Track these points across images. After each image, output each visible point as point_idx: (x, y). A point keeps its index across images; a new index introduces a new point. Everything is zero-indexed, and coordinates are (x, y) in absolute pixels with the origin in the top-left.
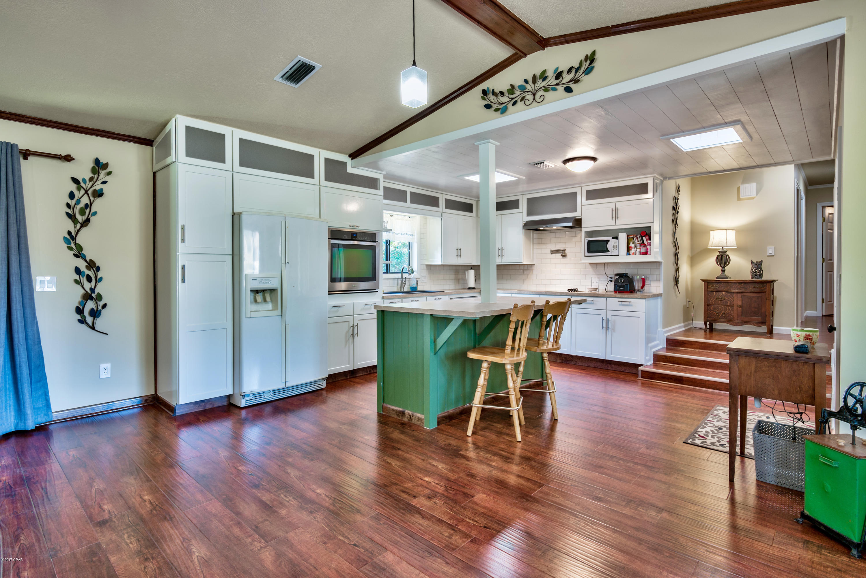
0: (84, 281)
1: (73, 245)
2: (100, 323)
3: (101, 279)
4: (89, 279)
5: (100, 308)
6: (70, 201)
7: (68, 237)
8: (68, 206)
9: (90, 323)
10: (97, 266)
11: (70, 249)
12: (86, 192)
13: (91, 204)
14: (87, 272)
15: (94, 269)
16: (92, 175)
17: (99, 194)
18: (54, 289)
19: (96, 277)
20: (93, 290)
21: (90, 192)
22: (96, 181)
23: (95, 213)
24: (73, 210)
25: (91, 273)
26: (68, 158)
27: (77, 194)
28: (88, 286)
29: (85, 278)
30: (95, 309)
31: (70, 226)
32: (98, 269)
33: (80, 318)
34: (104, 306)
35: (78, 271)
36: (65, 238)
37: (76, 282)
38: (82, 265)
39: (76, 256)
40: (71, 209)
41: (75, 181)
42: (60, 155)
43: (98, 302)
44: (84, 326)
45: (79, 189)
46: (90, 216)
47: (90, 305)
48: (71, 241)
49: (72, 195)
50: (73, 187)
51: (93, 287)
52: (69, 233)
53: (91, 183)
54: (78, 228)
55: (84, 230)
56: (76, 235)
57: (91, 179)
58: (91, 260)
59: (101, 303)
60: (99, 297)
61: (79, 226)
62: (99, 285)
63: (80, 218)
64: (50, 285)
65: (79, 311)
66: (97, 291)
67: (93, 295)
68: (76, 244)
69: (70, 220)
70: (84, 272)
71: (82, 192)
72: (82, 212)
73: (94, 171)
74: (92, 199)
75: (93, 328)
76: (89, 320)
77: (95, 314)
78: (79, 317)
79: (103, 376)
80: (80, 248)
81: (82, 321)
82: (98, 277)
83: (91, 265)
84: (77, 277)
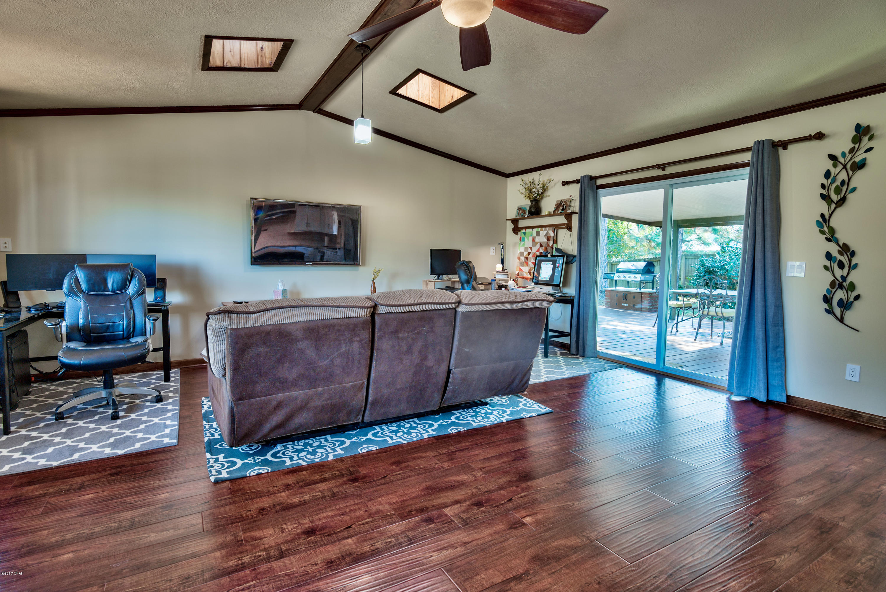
0: (835, 267)
1: (826, 229)
2: (850, 316)
3: (856, 265)
4: (841, 265)
5: (852, 299)
6: (825, 182)
7: (821, 220)
8: (823, 186)
9: (838, 315)
10: (851, 250)
11: (822, 232)
12: (845, 167)
13: (849, 179)
14: (840, 257)
15: (848, 254)
16: (853, 145)
17: (861, 165)
18: (802, 275)
19: (850, 262)
20: (844, 278)
21: (848, 166)
22: (857, 151)
23: (854, 189)
24: (828, 190)
25: (844, 259)
26: (820, 136)
27: (833, 172)
28: (839, 273)
29: (836, 264)
30: (845, 300)
31: (823, 207)
32: (853, 254)
33: (828, 308)
34: (857, 297)
35: (829, 256)
36: (818, 222)
37: (826, 267)
38: (834, 249)
39: (828, 240)
40: (826, 190)
41: (832, 157)
42: (810, 135)
43: (849, 293)
44: (831, 317)
45: (835, 166)
46: (847, 193)
47: (840, 294)
48: (824, 224)
49: (828, 174)
50: (829, 164)
51: (845, 275)
52: (822, 216)
53: (850, 155)
54: (832, 209)
55: (839, 210)
56: (830, 218)
57: (852, 151)
58: (844, 244)
59: (854, 294)
60: (852, 287)
61: (833, 206)
62: (853, 273)
63: (835, 197)
64: (799, 270)
65: (826, 299)
66: (849, 280)
67: (844, 284)
68: (829, 227)
69: (824, 202)
70: (835, 257)
71: (840, 167)
72: (838, 191)
73: (857, 140)
74: (851, 173)
75: (841, 320)
76: (837, 311)
77: (845, 305)
78: (826, 306)
79: (848, 377)
80: (832, 231)
81: (830, 311)
82: (853, 263)
83: (845, 249)
84: (828, 263)
